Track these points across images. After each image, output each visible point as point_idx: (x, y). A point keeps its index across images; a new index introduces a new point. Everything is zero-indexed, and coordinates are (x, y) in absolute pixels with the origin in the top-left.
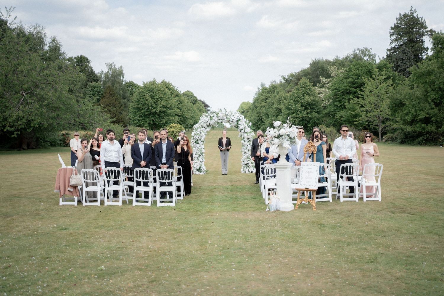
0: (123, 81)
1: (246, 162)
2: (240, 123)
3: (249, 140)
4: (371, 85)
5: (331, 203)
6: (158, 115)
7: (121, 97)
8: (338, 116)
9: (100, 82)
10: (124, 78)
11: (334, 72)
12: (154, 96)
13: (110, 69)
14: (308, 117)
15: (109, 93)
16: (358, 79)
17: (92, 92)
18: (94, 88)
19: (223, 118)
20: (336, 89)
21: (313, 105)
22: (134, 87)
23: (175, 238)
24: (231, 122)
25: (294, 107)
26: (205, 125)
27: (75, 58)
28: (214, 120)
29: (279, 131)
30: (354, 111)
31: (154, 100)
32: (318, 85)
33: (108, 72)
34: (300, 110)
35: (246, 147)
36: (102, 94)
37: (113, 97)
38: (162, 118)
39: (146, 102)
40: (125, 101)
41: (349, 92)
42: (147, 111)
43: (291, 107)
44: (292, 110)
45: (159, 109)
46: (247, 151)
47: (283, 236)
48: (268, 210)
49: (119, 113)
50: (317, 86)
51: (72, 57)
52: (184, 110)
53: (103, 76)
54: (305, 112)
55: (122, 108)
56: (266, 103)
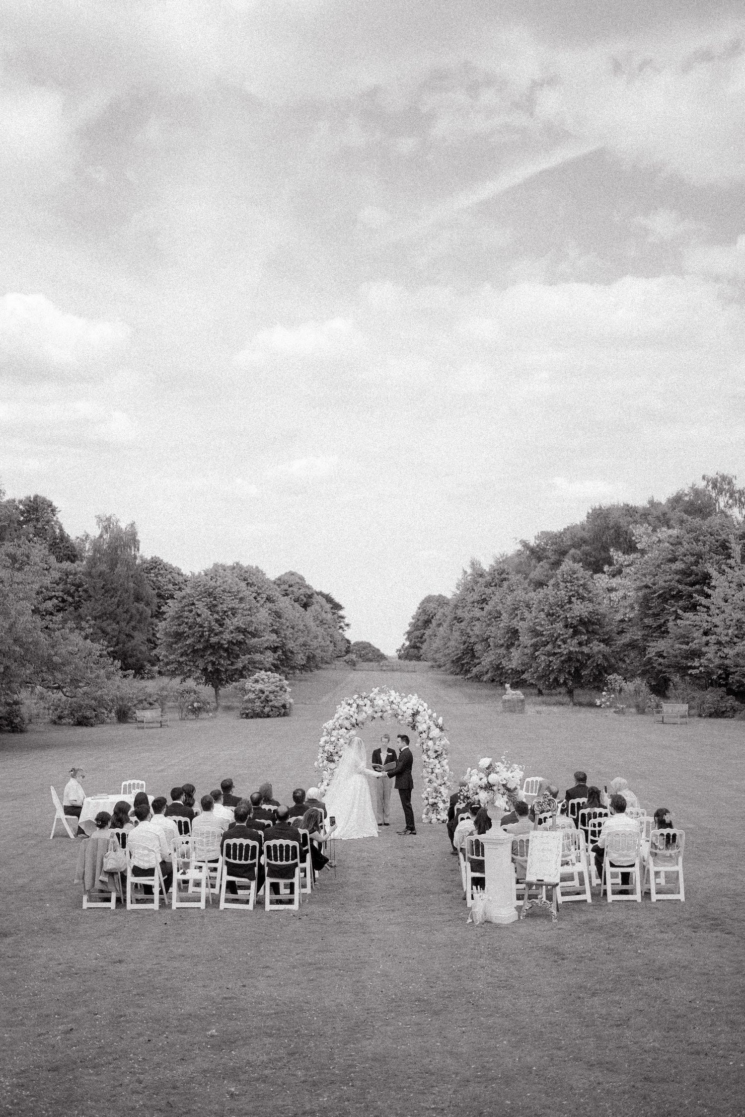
0: (135, 558)
1: (431, 801)
2: (419, 718)
3: (438, 753)
4: (726, 584)
5: (590, 905)
6: (226, 650)
7: (132, 598)
8: (651, 652)
9: (82, 561)
10: (138, 550)
11: (645, 538)
12: (216, 606)
13: (106, 529)
14: (582, 653)
15: (103, 588)
16: (696, 563)
17: (61, 587)
18: (67, 575)
19: (384, 710)
20: (647, 587)
21: (593, 624)
22: (161, 572)
23: (312, 980)
24: (400, 717)
25: (547, 628)
26: (347, 724)
27: (20, 502)
28: (366, 713)
29: (488, 776)
30: (687, 643)
31: (216, 616)
32: (606, 568)
33: (101, 536)
34: (562, 637)
35: (432, 769)
36: (86, 591)
37: (111, 598)
38: (233, 657)
39: (198, 620)
40: (141, 606)
41: (677, 593)
42: (200, 641)
43: (542, 629)
44: (543, 635)
45: (227, 636)
46: (433, 777)
47: (491, 976)
48: (470, 921)
49: (124, 636)
50: (604, 573)
51: (14, 501)
52: (285, 634)
53: (87, 546)
54: (575, 641)
55: (133, 623)
56: (482, 609)
